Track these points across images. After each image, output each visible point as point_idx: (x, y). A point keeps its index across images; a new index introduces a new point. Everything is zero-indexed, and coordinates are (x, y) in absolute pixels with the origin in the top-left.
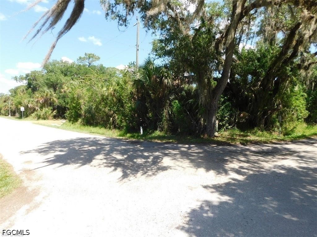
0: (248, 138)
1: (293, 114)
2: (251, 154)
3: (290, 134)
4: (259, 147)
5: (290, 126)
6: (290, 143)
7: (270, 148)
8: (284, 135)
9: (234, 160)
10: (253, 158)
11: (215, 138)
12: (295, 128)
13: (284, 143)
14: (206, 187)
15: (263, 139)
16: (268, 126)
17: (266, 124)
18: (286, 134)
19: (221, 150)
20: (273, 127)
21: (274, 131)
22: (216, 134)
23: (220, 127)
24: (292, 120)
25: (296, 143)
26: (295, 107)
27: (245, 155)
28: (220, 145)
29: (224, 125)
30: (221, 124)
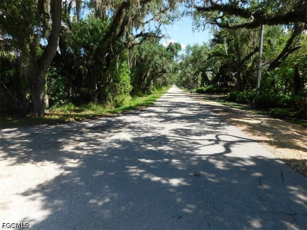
0: (83, 113)
1: (121, 88)
2: (88, 130)
3: (120, 106)
4: (94, 122)
5: (119, 98)
6: (121, 115)
7: (105, 121)
8: (116, 107)
9: (69, 141)
10: (90, 135)
11: (46, 117)
12: (123, 100)
13: (116, 115)
14: (25, 194)
15: (97, 113)
16: (102, 100)
17: (99, 98)
18: (117, 106)
19: (54, 130)
20: (106, 100)
21: (107, 104)
22: (47, 111)
23: (51, 103)
24: (121, 93)
25: (126, 114)
26: (123, 82)
27: (81, 133)
28: (51, 124)
29: (56, 101)
30: (54, 99)
